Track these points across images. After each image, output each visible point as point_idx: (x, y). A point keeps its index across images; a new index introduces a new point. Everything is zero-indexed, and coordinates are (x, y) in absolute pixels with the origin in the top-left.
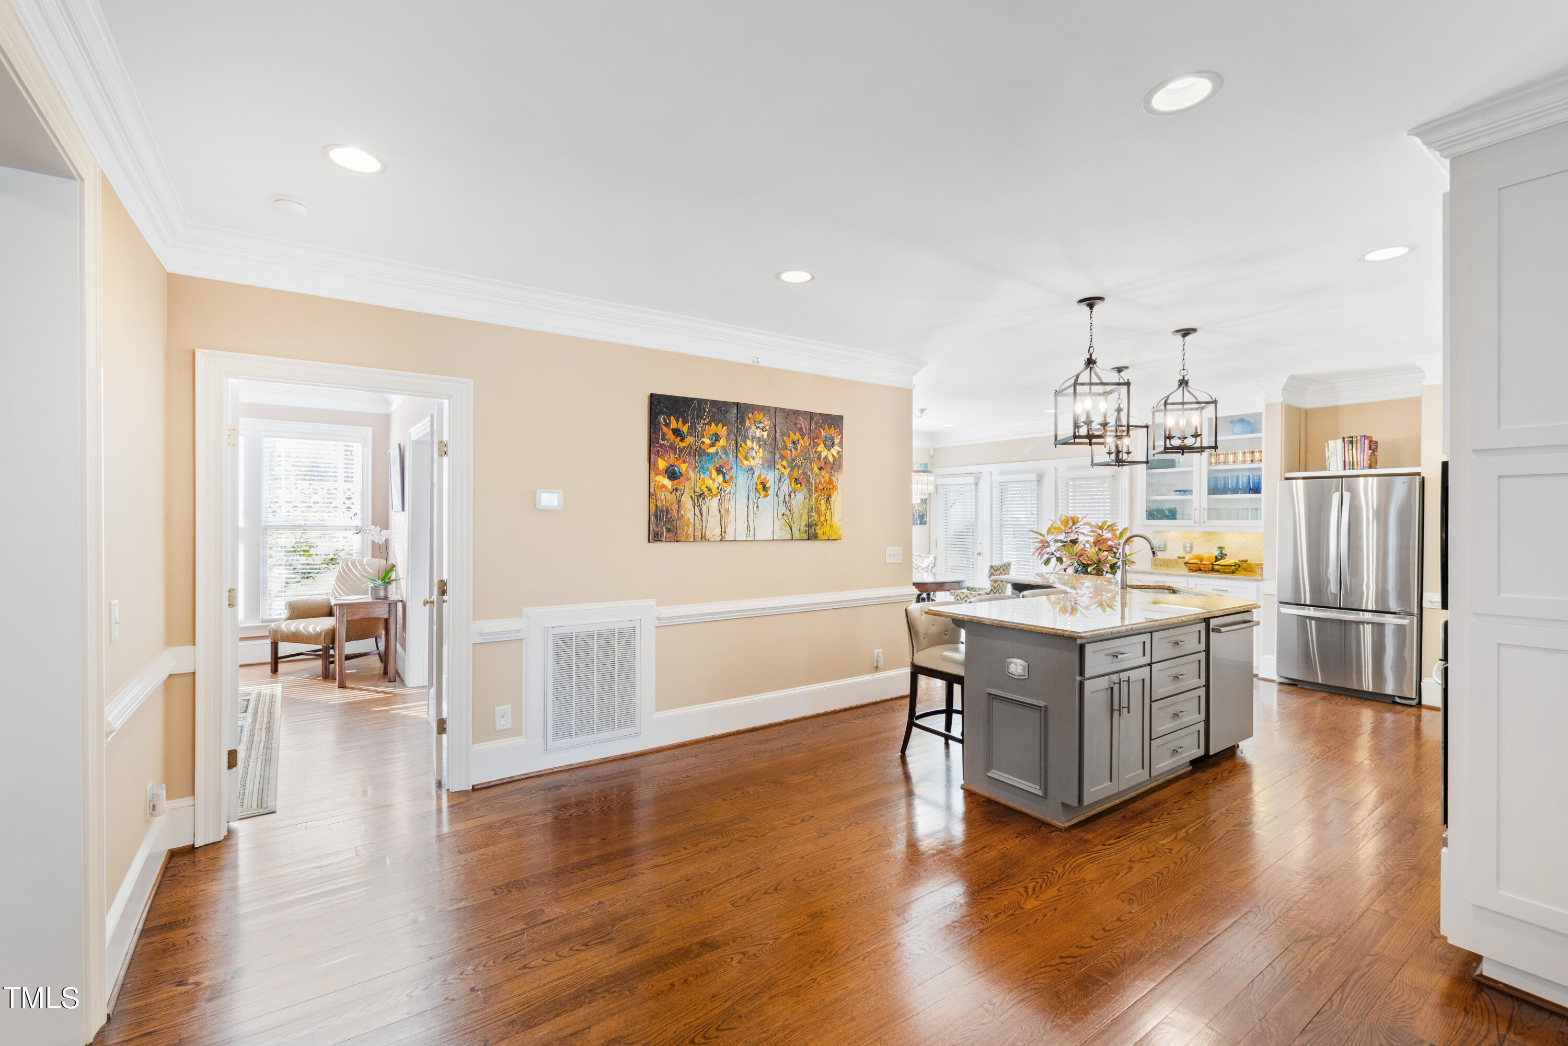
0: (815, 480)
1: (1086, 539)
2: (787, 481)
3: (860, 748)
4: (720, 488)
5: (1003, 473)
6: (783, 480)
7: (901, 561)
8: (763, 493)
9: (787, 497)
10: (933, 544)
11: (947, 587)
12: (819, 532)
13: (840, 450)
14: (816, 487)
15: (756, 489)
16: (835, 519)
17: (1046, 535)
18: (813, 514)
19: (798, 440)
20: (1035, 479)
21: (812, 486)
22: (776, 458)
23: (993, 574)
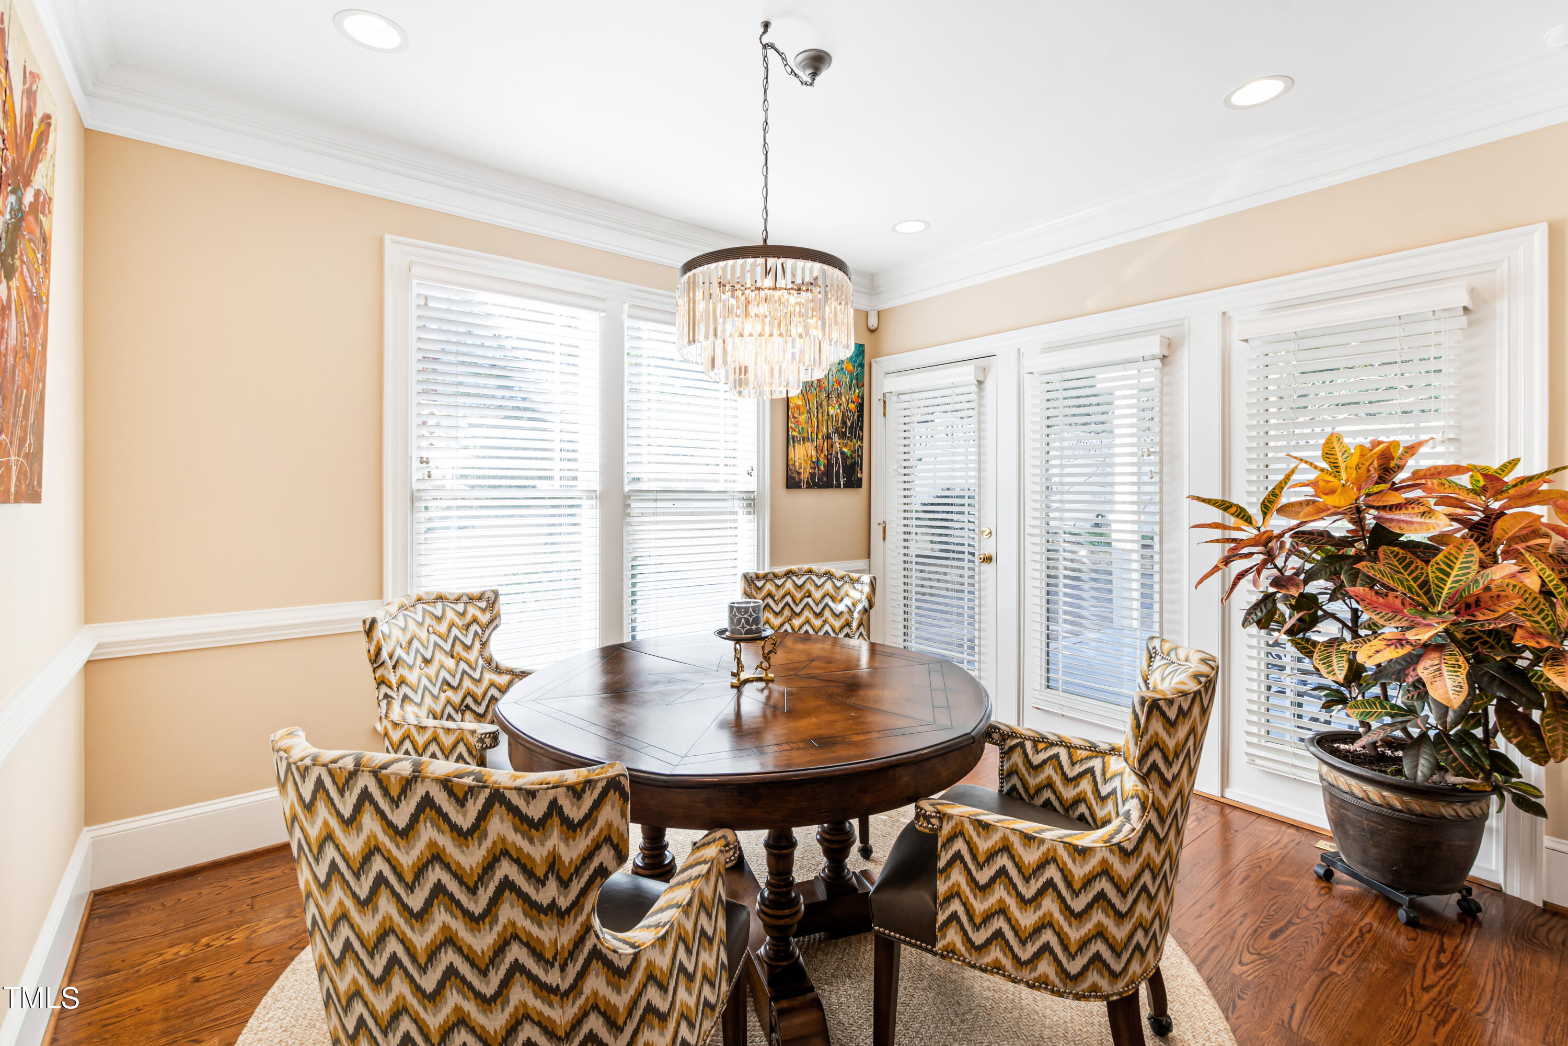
5: (1051, 348)
10: (876, 532)
23: (1156, 744)
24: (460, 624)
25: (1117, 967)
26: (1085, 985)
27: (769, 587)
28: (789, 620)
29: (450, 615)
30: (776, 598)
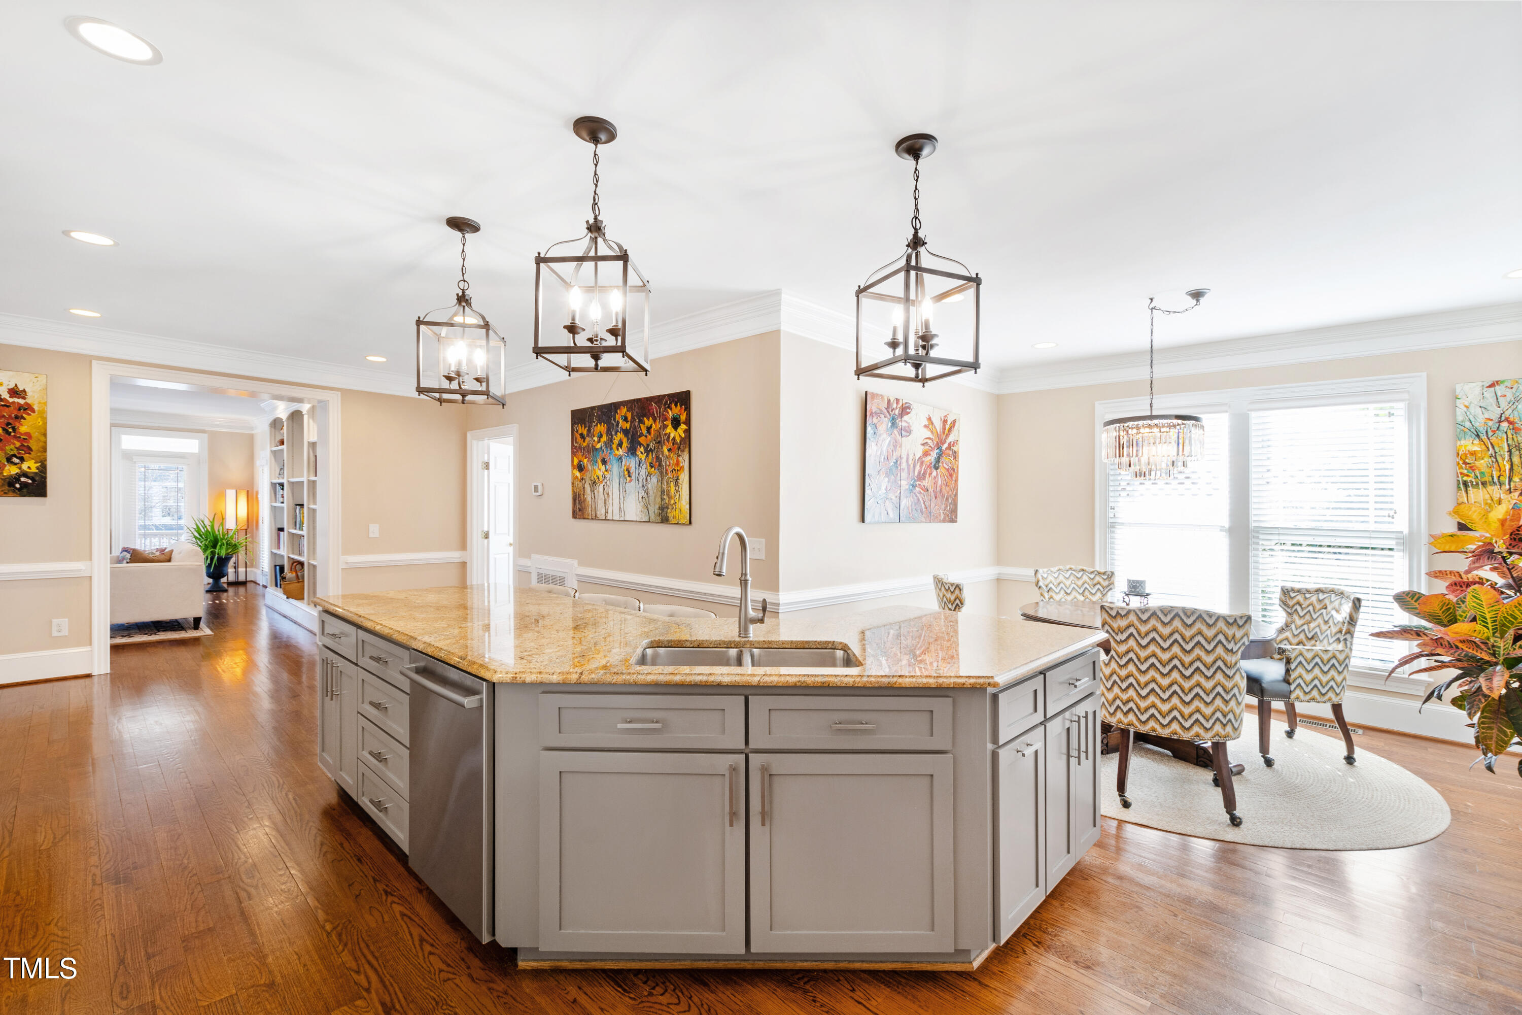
24: (1091, 583)
27: (1300, 598)
28: (1308, 623)
29: (1085, 578)
30: (1303, 606)
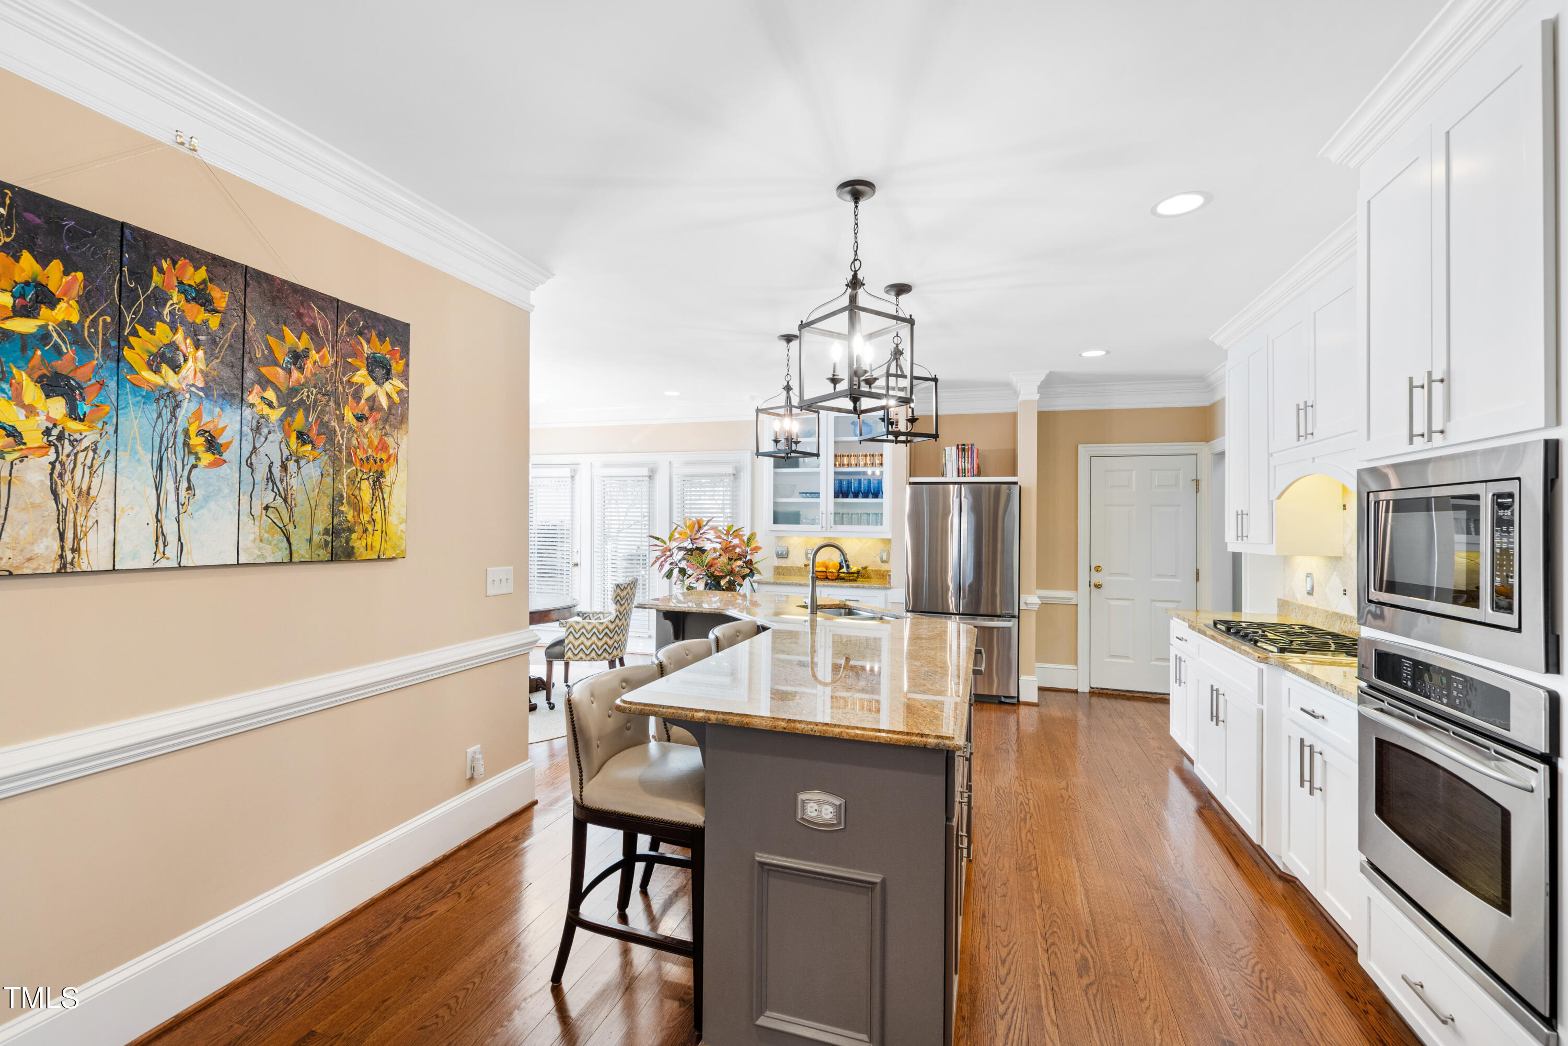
0: (349, 440)
1: (710, 544)
2: (278, 436)
3: (461, 994)
4: (55, 432)
5: (606, 465)
6: (265, 431)
7: (511, 590)
8: (207, 458)
9: (277, 471)
11: (554, 615)
12: (358, 543)
13: (402, 386)
14: (349, 455)
15: (186, 444)
16: (393, 519)
17: (668, 542)
18: (342, 508)
19: (306, 352)
20: (647, 474)
21: (340, 451)
22: (247, 381)
23: (618, 595)
25: (610, 651)
26: (602, 657)
